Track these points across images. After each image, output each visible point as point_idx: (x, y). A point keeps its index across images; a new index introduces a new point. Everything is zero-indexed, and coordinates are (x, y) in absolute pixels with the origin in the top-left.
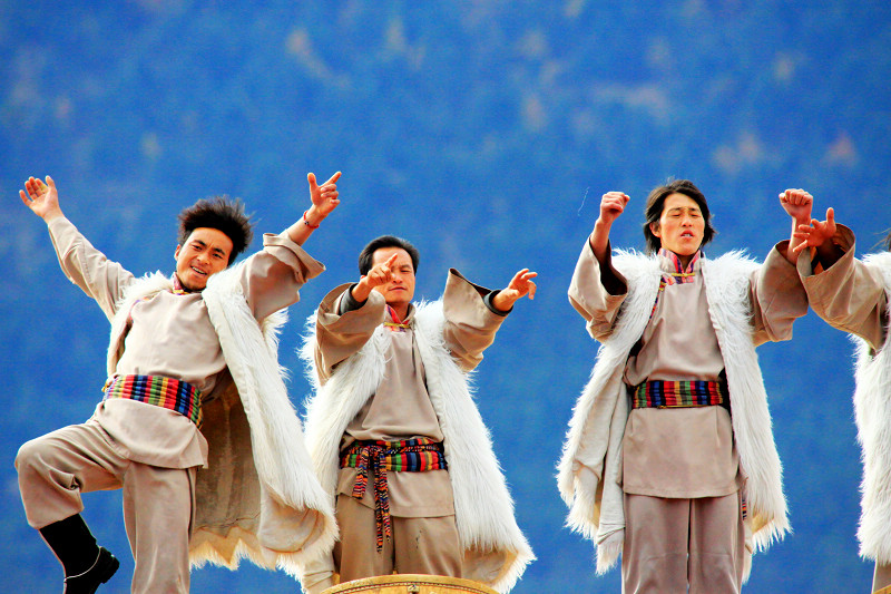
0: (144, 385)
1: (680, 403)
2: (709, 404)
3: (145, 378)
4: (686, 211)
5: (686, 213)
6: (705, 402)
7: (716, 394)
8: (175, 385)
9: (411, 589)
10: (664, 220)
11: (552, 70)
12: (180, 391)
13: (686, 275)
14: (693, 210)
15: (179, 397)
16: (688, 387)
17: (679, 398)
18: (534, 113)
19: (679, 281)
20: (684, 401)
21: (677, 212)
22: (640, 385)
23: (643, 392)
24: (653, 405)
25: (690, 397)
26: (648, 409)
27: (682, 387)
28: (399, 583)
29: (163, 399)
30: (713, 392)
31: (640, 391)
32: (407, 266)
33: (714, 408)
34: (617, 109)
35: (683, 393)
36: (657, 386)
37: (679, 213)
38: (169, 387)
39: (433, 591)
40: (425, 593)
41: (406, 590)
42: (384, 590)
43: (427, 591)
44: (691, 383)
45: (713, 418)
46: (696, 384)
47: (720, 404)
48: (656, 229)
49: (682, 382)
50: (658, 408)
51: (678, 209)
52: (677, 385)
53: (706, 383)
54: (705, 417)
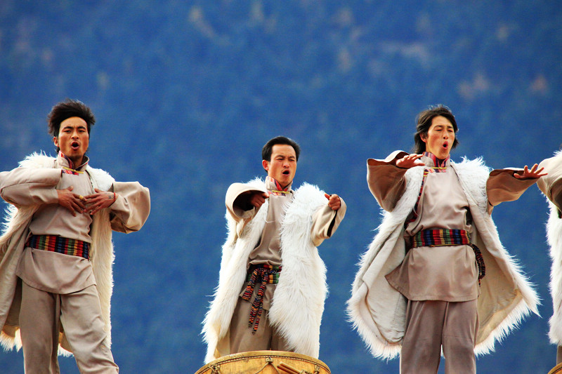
1: (443, 243)
2: (462, 245)
4: (446, 128)
5: (446, 130)
6: (459, 243)
7: (465, 237)
9: (268, 360)
11: (356, 33)
13: (441, 168)
14: (450, 127)
16: (448, 233)
17: (443, 240)
18: (345, 60)
20: (446, 242)
21: (440, 128)
22: (417, 234)
23: (419, 237)
24: (426, 244)
25: (450, 239)
26: (423, 247)
27: (445, 233)
28: (261, 356)
29: (75, 252)
30: (463, 237)
31: (417, 237)
32: (293, 157)
33: (464, 246)
34: (398, 58)
35: (445, 237)
36: (428, 233)
37: (441, 129)
39: (282, 362)
40: (277, 362)
41: (264, 361)
42: (251, 361)
43: (278, 362)
44: (450, 231)
45: (463, 253)
46: (453, 231)
47: (469, 245)
48: (424, 137)
49: (444, 229)
50: (430, 247)
51: (440, 126)
52: (441, 232)
53: (459, 231)
54: (458, 251)
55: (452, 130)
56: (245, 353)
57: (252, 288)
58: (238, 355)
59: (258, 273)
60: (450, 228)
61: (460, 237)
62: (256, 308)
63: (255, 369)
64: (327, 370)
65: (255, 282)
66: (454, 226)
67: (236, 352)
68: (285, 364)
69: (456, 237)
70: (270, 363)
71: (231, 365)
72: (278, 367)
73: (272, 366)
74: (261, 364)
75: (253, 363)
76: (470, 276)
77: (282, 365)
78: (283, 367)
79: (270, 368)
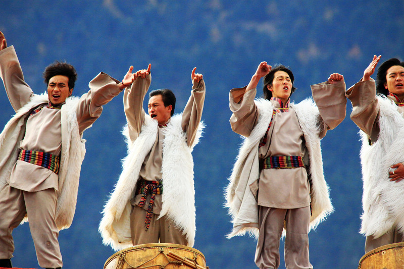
0: (28, 155)
1: (286, 166)
2: (299, 167)
3: (29, 152)
4: (285, 78)
6: (297, 166)
8: (41, 154)
9: (160, 250)
10: (274, 82)
11: (224, 15)
12: (44, 157)
13: (285, 109)
14: (288, 77)
15: (43, 160)
16: (289, 159)
17: (286, 164)
18: (216, 34)
19: (282, 111)
20: (288, 165)
22: (267, 158)
23: (269, 161)
24: (274, 167)
25: (290, 164)
26: (272, 169)
27: (287, 159)
28: (155, 247)
29: (36, 161)
30: (300, 161)
31: (267, 161)
33: (300, 168)
34: (253, 33)
35: (287, 162)
36: (275, 159)
38: (39, 155)
39: (170, 251)
40: (166, 252)
41: (157, 251)
42: (148, 250)
43: (168, 251)
44: (291, 157)
45: (300, 173)
46: (293, 157)
47: (303, 167)
48: (270, 88)
49: (287, 156)
50: (276, 168)
51: (281, 77)
52: (285, 158)
53: (297, 157)
54: (297, 172)
55: (290, 79)
56: (143, 245)
57: (145, 198)
58: (138, 246)
59: (148, 187)
60: (291, 155)
61: (298, 161)
62: (149, 212)
63: (151, 256)
64: (202, 256)
65: (147, 195)
66: (294, 153)
67: (136, 244)
68: (172, 252)
69: (295, 162)
70: (162, 252)
71: (134, 253)
72: (167, 255)
73: (163, 254)
74: (155, 252)
75: (149, 252)
76: (305, 189)
77: (170, 253)
78: (171, 255)
79: (161, 255)
